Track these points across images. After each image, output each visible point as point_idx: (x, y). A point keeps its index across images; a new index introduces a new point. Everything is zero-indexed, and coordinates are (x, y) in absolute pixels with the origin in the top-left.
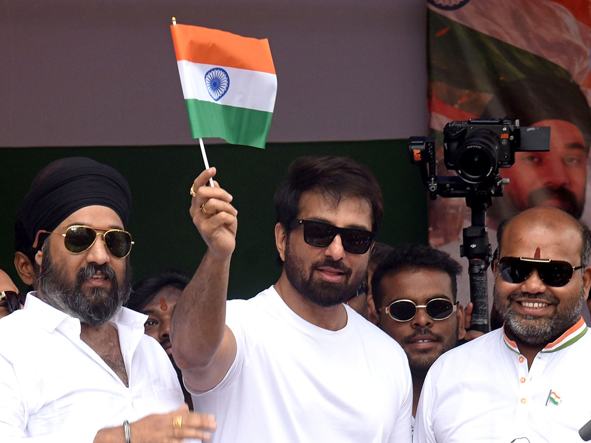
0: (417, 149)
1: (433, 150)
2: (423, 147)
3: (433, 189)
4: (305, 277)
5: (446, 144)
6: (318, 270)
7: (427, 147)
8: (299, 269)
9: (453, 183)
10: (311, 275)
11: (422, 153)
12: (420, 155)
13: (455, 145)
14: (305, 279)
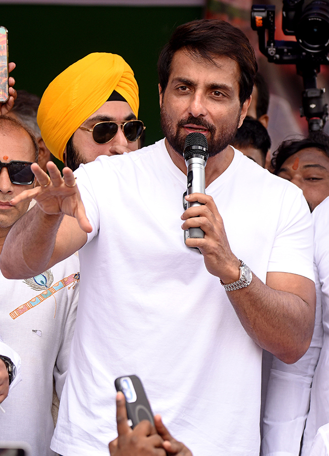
0: (258, 15)
1: (273, 18)
2: (264, 14)
3: (272, 53)
4: (173, 133)
5: (284, 13)
6: (183, 127)
7: (268, 14)
8: (169, 125)
9: (290, 48)
10: (178, 132)
11: (263, 19)
12: (261, 21)
13: (292, 14)
14: (173, 135)
